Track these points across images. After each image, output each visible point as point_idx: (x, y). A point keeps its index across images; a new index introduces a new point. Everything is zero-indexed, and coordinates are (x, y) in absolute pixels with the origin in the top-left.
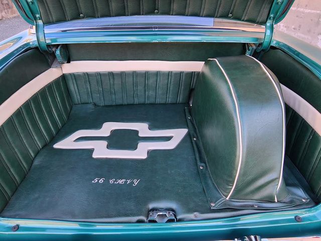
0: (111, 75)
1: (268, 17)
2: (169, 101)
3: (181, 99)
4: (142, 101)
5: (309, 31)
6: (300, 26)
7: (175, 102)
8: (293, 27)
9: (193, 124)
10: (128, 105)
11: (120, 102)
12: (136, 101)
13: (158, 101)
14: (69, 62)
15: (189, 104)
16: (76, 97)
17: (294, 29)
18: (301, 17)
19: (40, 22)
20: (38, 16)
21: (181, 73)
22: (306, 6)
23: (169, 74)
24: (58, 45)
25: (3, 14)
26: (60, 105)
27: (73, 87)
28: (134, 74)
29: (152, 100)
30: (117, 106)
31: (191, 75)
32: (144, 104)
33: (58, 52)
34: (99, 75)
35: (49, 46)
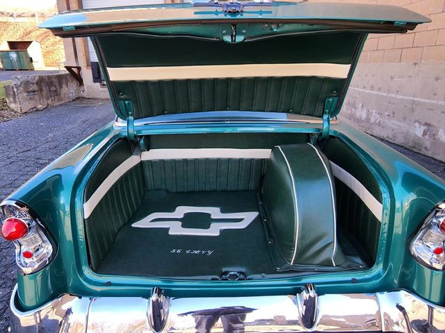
0: (185, 161)
1: (323, 112)
2: (241, 187)
3: (252, 186)
4: (213, 187)
5: (405, 119)
6: (394, 113)
7: (247, 189)
8: (387, 114)
10: (199, 191)
11: (191, 189)
12: (208, 188)
13: (229, 188)
14: (148, 150)
15: (261, 190)
16: (150, 184)
17: (388, 115)
18: (394, 104)
19: (131, 118)
20: (130, 113)
21: (252, 160)
23: (241, 160)
24: (141, 137)
26: (137, 192)
27: (148, 174)
28: (207, 161)
29: (224, 187)
30: (189, 193)
31: (262, 161)
32: (215, 191)
33: (142, 142)
34: (174, 161)
35: (135, 136)
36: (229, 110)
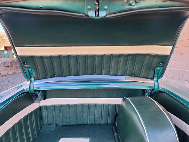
0: (68, 106)
1: (154, 76)
2: (103, 122)
3: (110, 121)
4: (86, 122)
5: (180, 79)
6: (173, 76)
7: (106, 123)
8: (170, 77)
9: (118, 139)
10: (77, 125)
11: (72, 123)
12: (82, 123)
13: (96, 122)
14: (45, 99)
15: (115, 125)
16: (45, 121)
18: (173, 72)
19: (33, 79)
20: (32, 76)
21: (109, 105)
22: (174, 67)
23: (102, 105)
24: (40, 91)
25: (15, 71)
26: (34, 126)
27: (44, 114)
28: (82, 105)
29: (92, 122)
30: (70, 125)
31: (116, 106)
32: (87, 124)
33: (39, 94)
34: (61, 106)
35: (35, 91)
36: (95, 74)
